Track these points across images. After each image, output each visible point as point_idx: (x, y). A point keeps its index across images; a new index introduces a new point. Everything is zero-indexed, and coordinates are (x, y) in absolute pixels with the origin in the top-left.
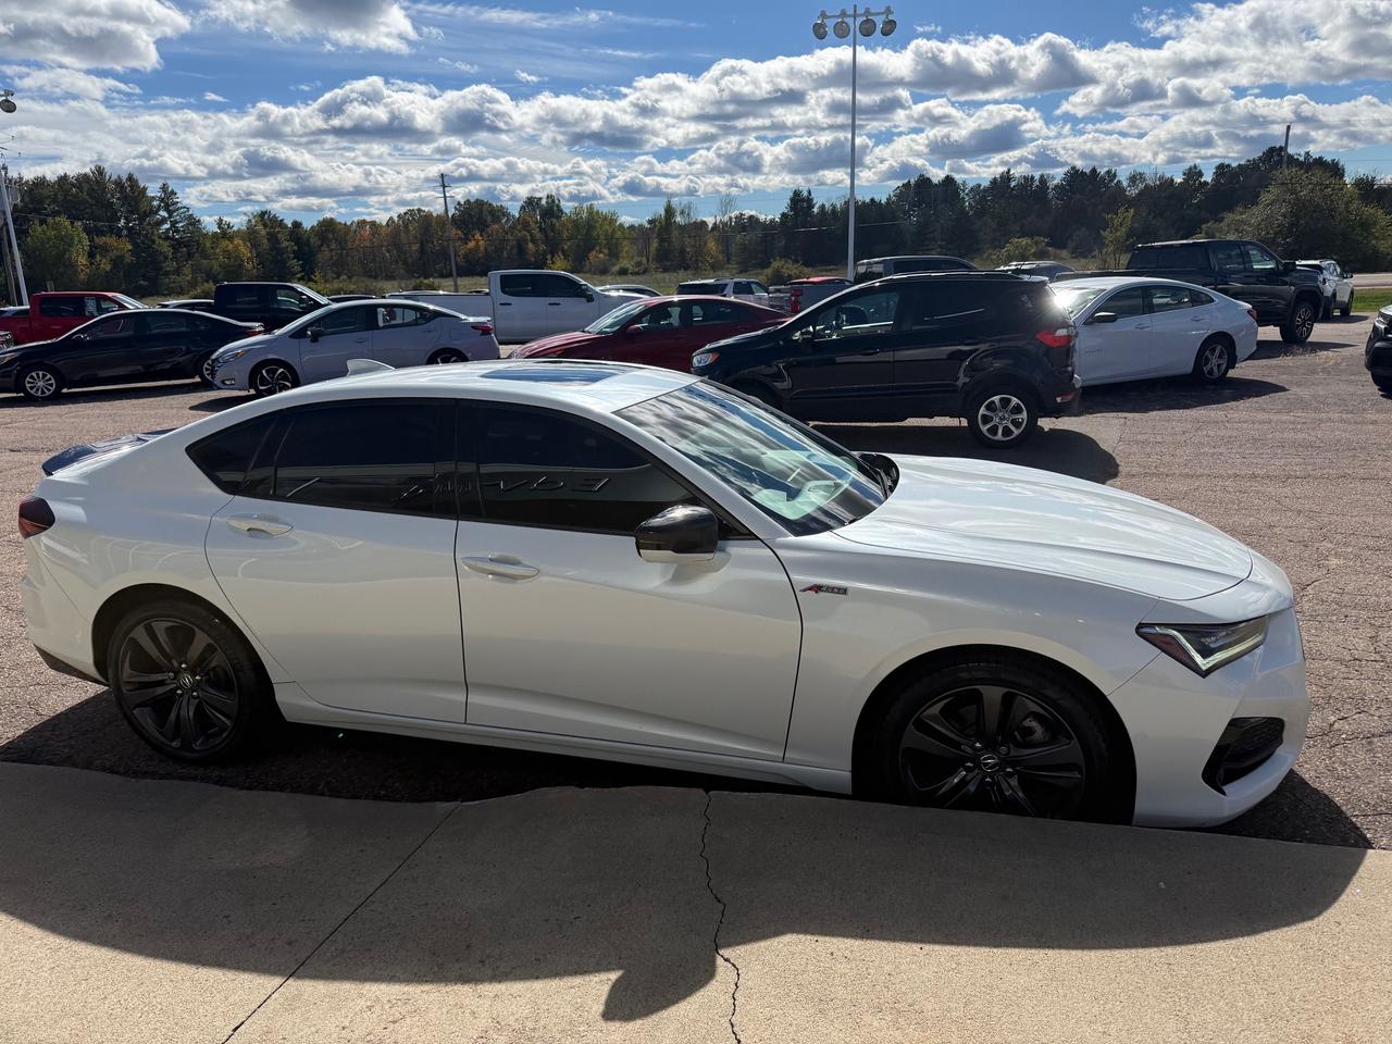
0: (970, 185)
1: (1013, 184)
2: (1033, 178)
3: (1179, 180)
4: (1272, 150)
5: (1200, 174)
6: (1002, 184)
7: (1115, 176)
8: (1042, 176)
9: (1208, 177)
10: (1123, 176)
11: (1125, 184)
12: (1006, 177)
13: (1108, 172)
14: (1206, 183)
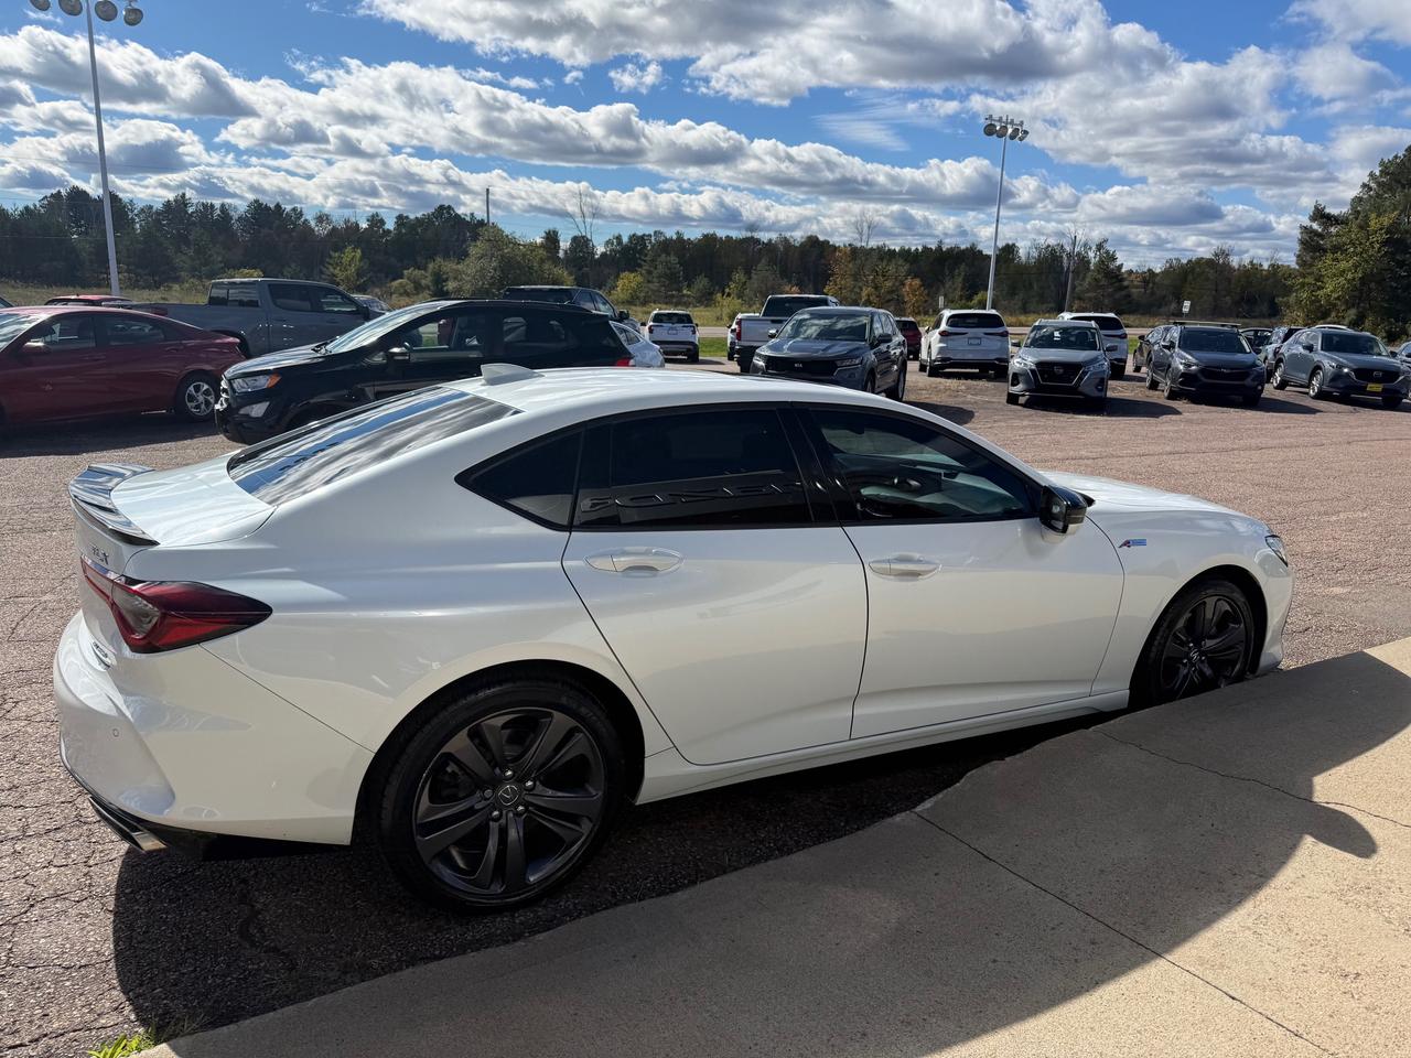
0: (139, 205)
1: (190, 210)
2: (212, 206)
3: (364, 225)
4: (442, 207)
5: (382, 222)
6: (177, 208)
7: (301, 214)
8: (223, 205)
9: (390, 225)
10: (310, 216)
11: (313, 223)
12: (182, 202)
13: (294, 209)
14: (389, 231)
